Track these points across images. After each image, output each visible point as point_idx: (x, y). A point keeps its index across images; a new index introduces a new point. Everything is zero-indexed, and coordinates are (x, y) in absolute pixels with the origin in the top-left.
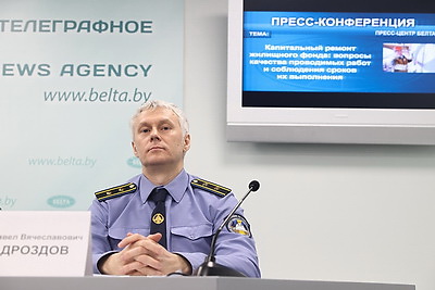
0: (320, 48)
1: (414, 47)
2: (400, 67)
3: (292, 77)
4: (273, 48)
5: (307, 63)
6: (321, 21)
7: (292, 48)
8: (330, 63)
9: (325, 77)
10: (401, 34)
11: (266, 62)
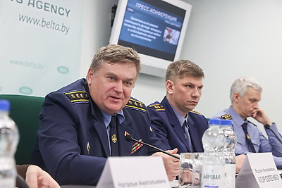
0: (148, 24)
1: (174, 31)
2: (168, 40)
3: (136, 36)
4: (134, 19)
5: (142, 30)
6: (151, 10)
7: (140, 21)
8: (149, 32)
9: (146, 39)
10: (172, 24)
11: (129, 26)
